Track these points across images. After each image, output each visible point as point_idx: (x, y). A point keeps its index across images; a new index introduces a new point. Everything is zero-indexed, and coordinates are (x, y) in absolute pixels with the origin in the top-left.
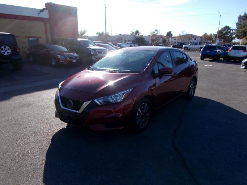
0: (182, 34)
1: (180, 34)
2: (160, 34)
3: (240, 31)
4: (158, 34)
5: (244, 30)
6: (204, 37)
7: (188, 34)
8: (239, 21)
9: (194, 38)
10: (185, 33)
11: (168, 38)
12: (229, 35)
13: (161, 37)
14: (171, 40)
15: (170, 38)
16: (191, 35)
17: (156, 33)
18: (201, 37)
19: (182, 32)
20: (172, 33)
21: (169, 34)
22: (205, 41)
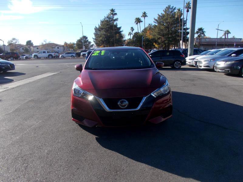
0: (44, 43)
1: (42, 43)
2: (19, 43)
3: (99, 40)
4: (17, 43)
5: (102, 39)
6: (66, 46)
7: (50, 43)
8: (95, 32)
9: (57, 47)
10: (47, 42)
11: (29, 47)
12: (88, 43)
13: (20, 46)
14: (32, 49)
15: (32, 47)
16: (54, 44)
17: (14, 42)
18: (63, 46)
19: (45, 41)
20: (32, 41)
21: (29, 43)
22: (67, 49)
